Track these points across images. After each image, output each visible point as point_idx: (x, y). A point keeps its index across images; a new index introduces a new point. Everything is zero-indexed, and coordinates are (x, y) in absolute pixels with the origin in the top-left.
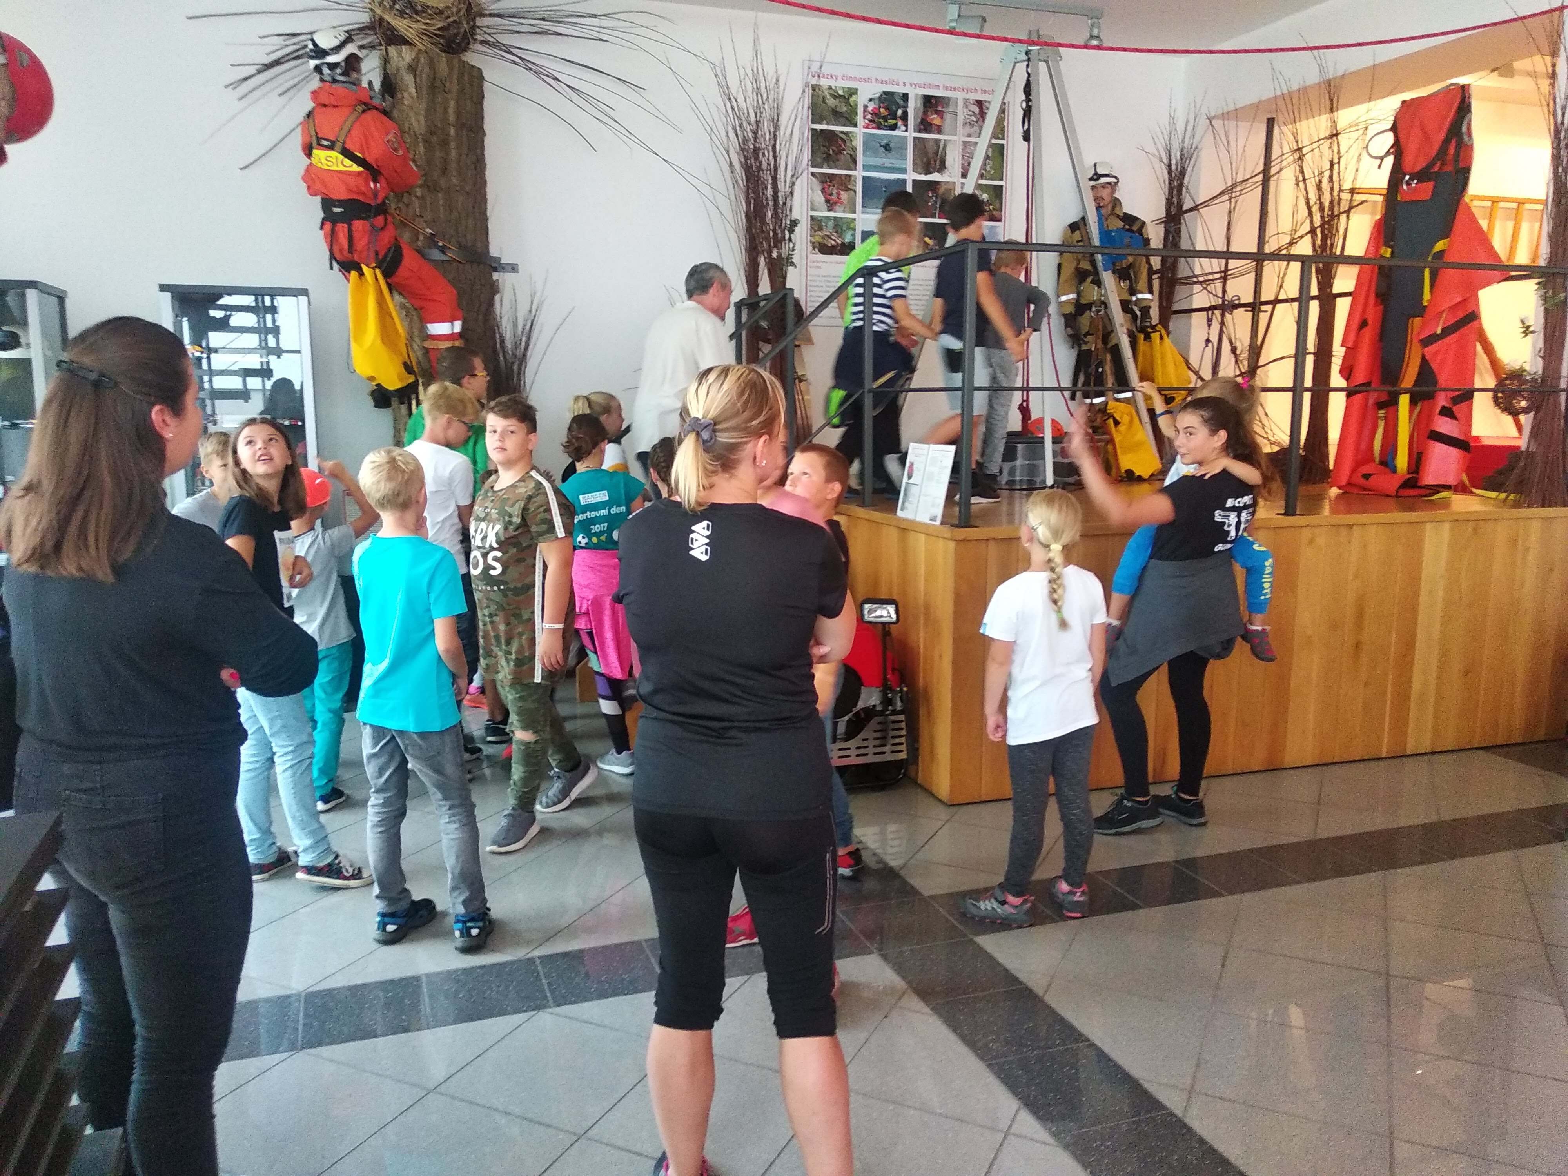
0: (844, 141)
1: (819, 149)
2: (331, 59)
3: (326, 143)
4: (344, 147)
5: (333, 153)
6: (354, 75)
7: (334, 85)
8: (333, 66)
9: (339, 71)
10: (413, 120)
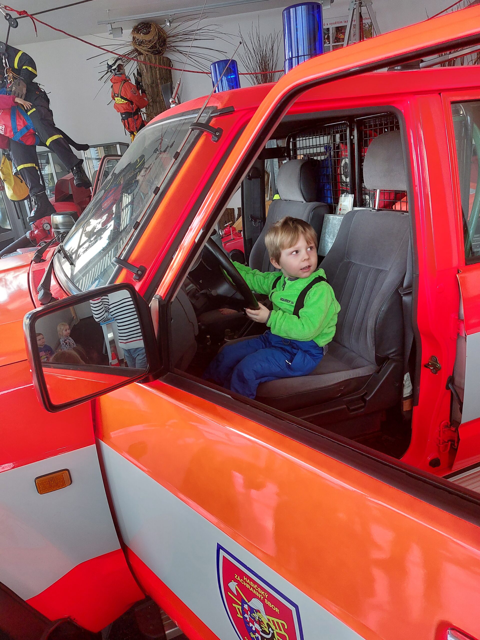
2: (113, 68)
3: (116, 95)
4: (121, 96)
5: (119, 98)
6: (122, 71)
7: (115, 76)
8: (114, 70)
9: (116, 71)
10: (147, 80)
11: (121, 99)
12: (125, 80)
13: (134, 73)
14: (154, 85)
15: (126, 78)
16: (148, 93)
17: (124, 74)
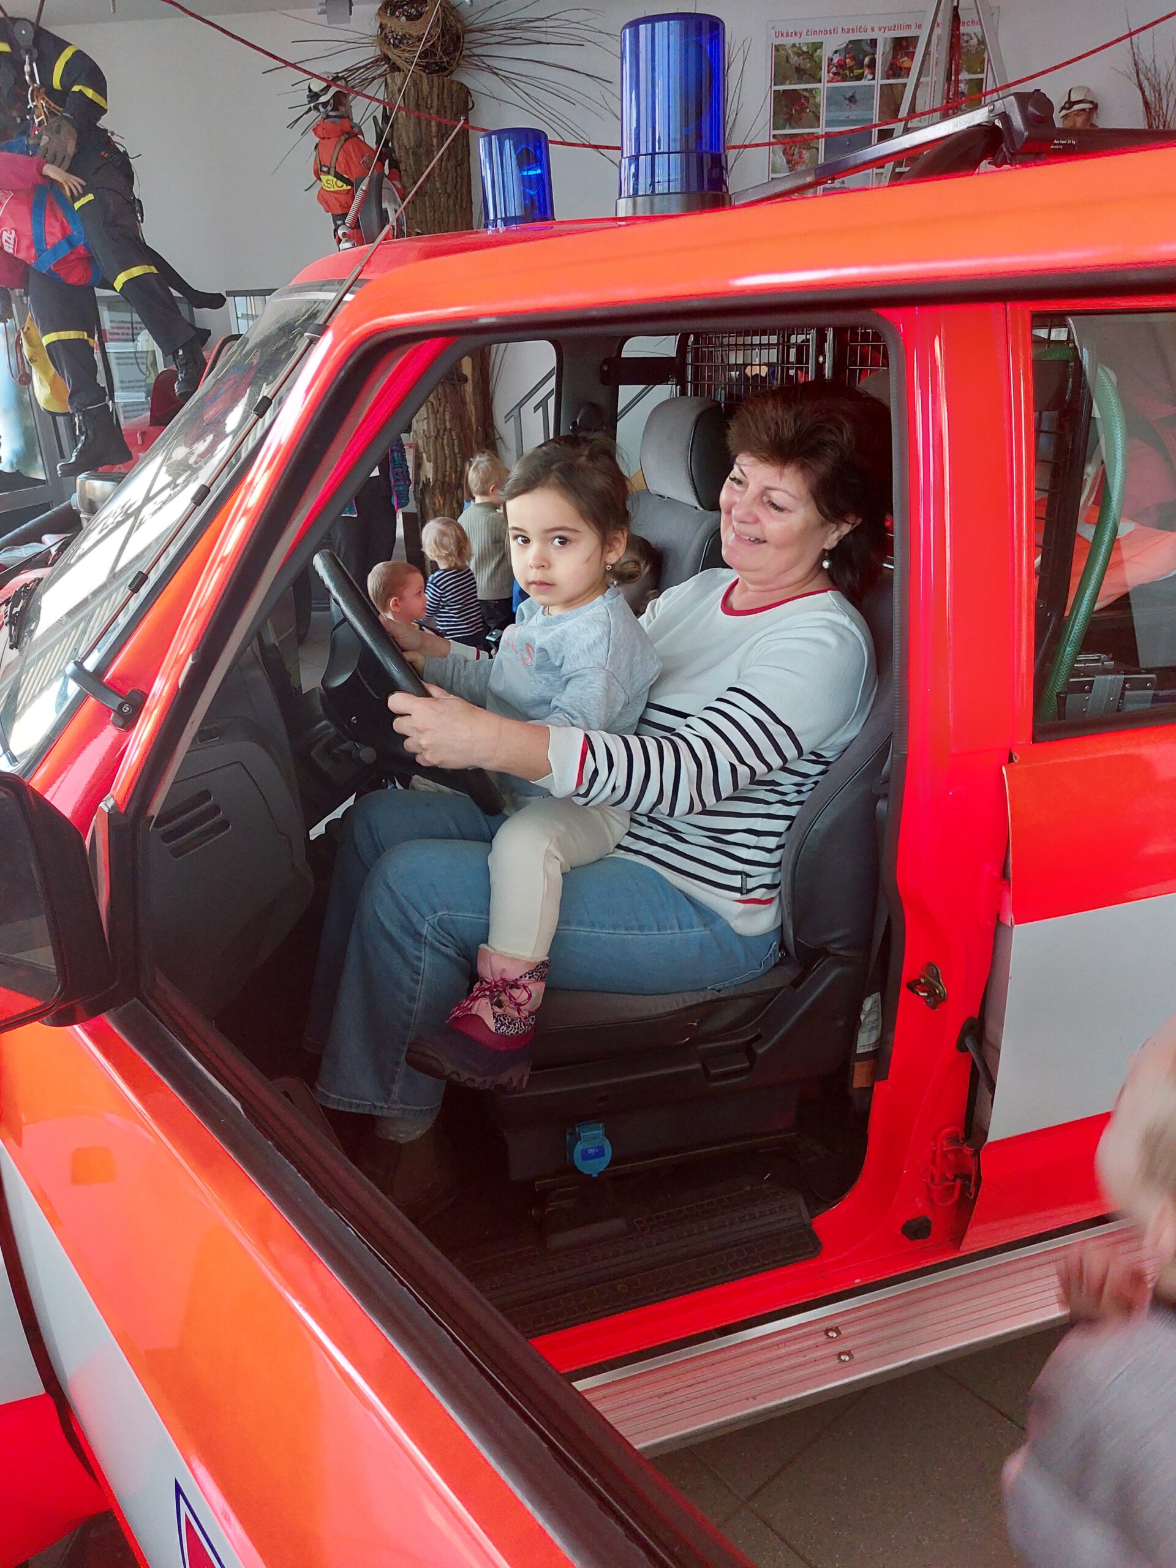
0: (807, 99)
1: (782, 110)
2: (323, 99)
3: (325, 169)
4: (335, 172)
5: (330, 177)
6: (343, 109)
7: (326, 121)
8: (325, 105)
9: (329, 108)
10: (406, 136)
11: (335, 179)
12: (348, 133)
13: (375, 117)
14: (422, 150)
15: (352, 127)
16: (405, 170)
17: (349, 118)
